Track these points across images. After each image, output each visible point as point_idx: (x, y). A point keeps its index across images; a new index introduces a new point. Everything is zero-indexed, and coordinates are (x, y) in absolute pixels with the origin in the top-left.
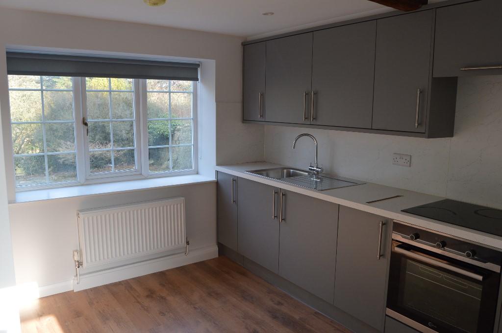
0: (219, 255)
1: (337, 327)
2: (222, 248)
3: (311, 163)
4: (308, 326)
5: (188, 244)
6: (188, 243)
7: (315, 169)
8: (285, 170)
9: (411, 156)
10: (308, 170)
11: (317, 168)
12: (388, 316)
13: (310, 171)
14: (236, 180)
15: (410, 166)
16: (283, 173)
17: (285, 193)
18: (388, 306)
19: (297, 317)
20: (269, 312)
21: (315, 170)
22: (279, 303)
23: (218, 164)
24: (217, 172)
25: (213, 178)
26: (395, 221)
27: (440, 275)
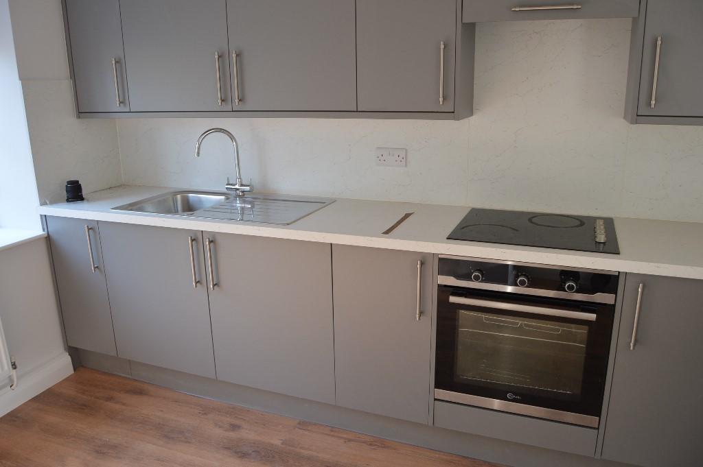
0: (75, 370)
1: (345, 436)
2: (78, 356)
3: (228, 179)
4: (302, 451)
5: (15, 368)
6: (14, 366)
7: (237, 187)
8: (179, 196)
9: (406, 150)
10: (225, 191)
11: (242, 185)
12: (439, 400)
13: (230, 192)
14: (93, 228)
15: (406, 166)
16: (175, 201)
17: (213, 239)
18: (438, 385)
19: (276, 441)
20: (228, 448)
21: (238, 189)
22: (234, 427)
23: (43, 203)
24: (45, 218)
25: (37, 231)
26: (440, 256)
27: (518, 323)
